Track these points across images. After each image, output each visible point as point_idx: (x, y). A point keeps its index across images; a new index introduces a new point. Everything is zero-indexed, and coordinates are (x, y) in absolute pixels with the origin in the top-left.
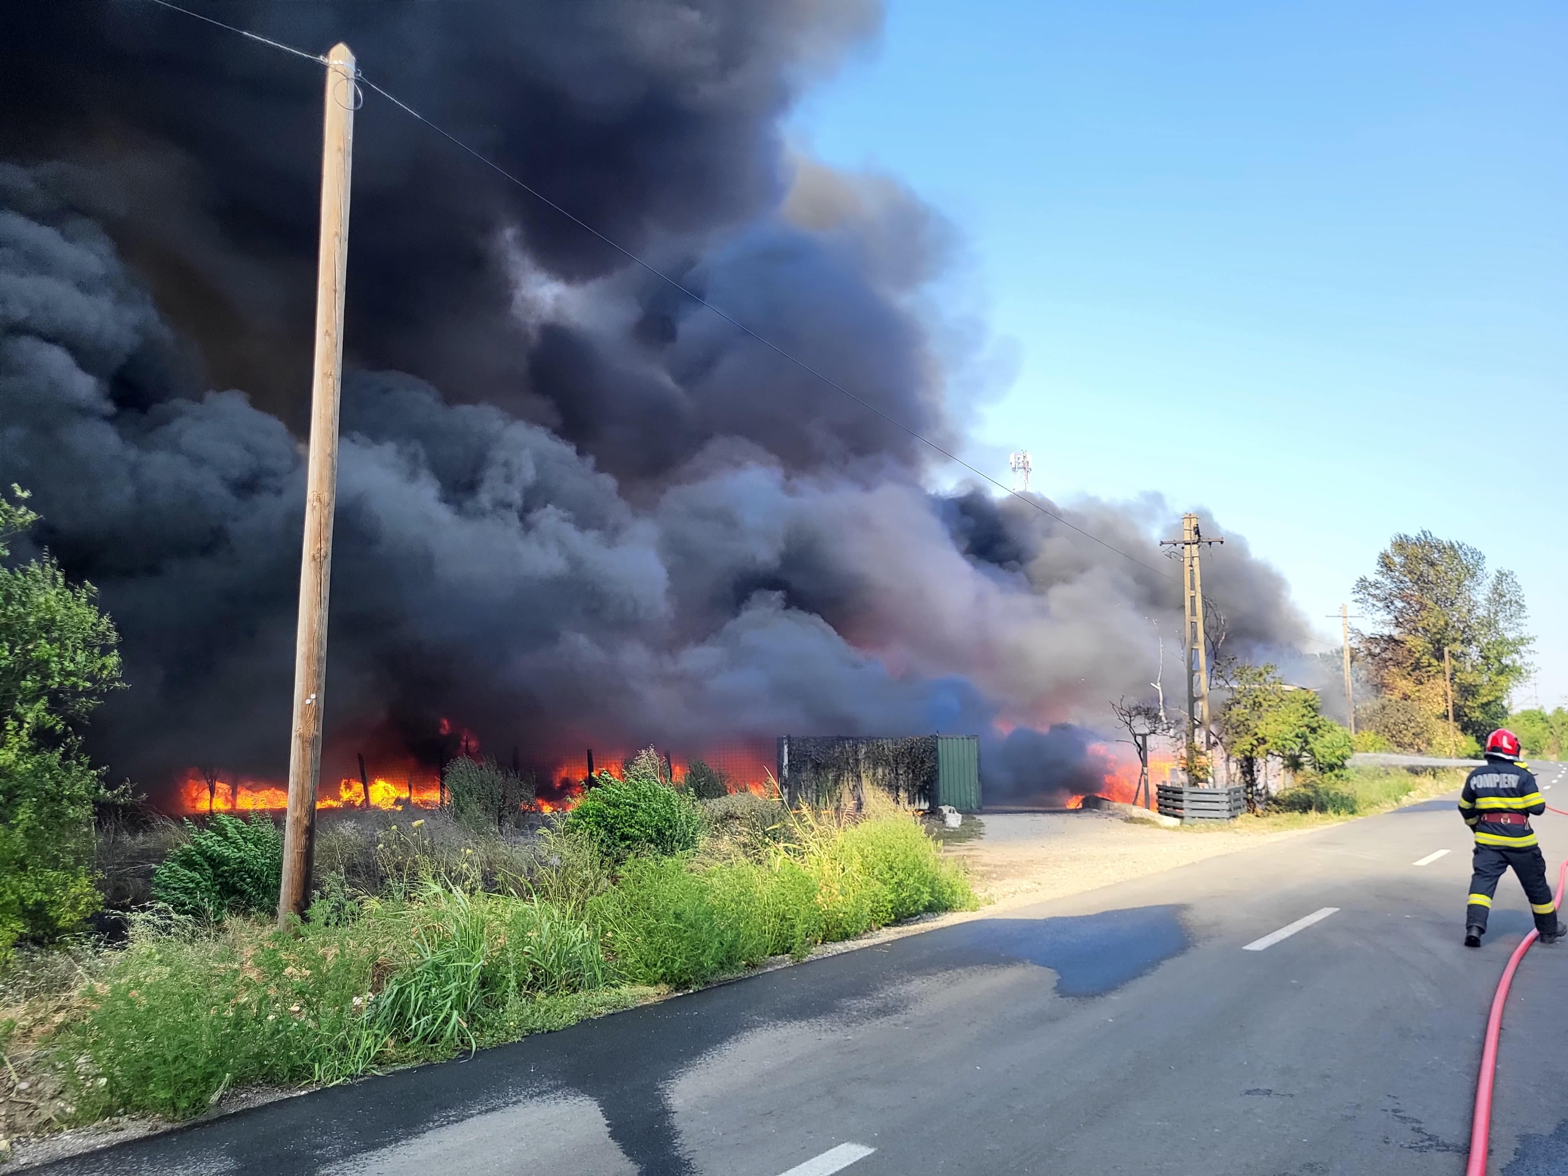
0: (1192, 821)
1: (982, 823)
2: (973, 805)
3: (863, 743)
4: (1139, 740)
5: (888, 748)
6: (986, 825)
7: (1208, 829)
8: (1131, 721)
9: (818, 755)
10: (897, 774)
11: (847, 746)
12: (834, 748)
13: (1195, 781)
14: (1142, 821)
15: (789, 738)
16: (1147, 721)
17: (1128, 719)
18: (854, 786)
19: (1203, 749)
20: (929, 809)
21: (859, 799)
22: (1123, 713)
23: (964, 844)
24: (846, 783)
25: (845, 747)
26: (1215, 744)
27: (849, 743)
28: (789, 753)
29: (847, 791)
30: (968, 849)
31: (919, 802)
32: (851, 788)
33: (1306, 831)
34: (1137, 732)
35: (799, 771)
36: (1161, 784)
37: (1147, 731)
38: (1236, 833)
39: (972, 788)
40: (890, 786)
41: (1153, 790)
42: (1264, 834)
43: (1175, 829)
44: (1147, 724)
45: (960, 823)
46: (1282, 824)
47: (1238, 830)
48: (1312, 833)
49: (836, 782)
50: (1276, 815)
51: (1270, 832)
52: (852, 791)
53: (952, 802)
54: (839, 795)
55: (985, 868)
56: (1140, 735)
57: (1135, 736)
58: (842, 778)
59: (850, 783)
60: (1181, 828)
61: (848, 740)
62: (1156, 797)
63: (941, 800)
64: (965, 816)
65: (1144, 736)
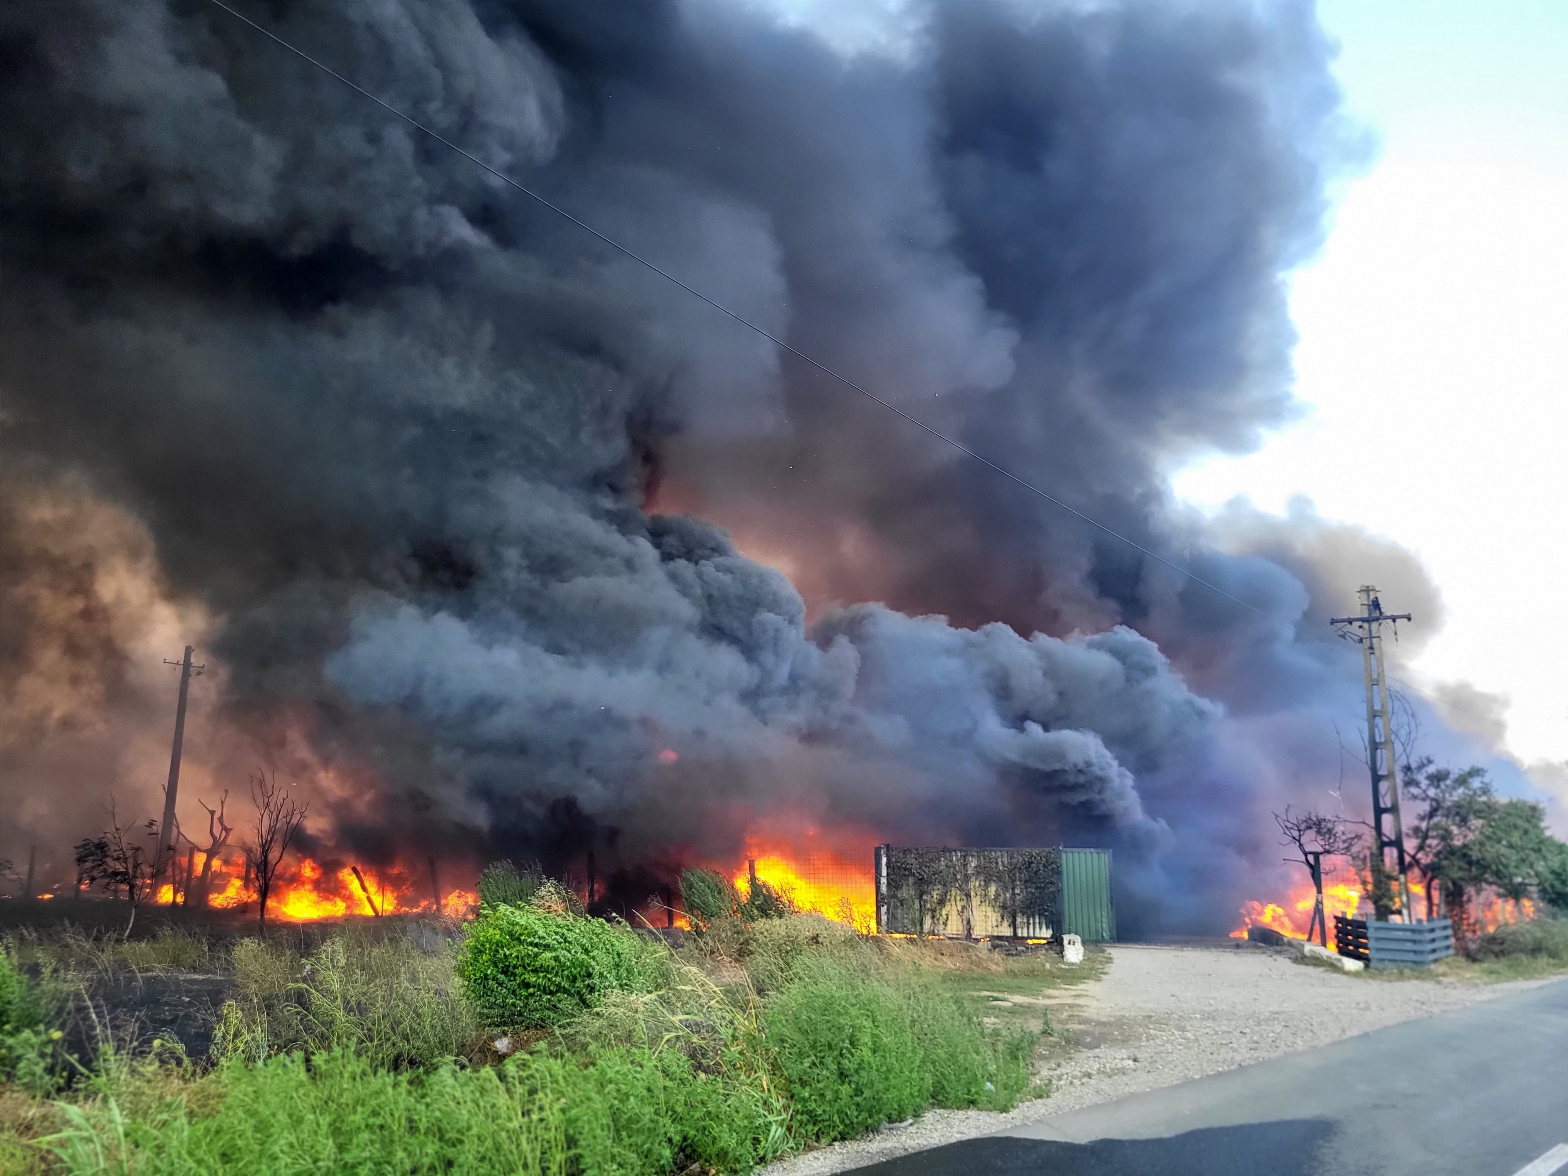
0: (1380, 966)
1: (1111, 958)
2: (1104, 934)
3: (973, 856)
4: (1311, 858)
5: (1002, 862)
6: (1115, 961)
7: (1401, 976)
8: (1300, 836)
9: (920, 868)
10: (1013, 894)
11: (954, 859)
12: (940, 861)
13: (1383, 912)
14: (1317, 961)
15: (888, 846)
16: (1319, 838)
17: (1296, 834)
18: (963, 907)
19: (1395, 873)
20: (1052, 937)
21: (969, 922)
22: (1290, 825)
23: (1075, 987)
24: (953, 903)
25: (951, 861)
26: (1410, 865)
27: (957, 856)
28: (888, 866)
29: (955, 913)
30: (1075, 996)
31: (1040, 928)
32: (960, 909)
33: (1534, 984)
34: (1307, 850)
35: (898, 887)
36: (1340, 915)
37: (1320, 850)
38: (1439, 982)
39: (1103, 913)
40: (1004, 907)
41: (1330, 924)
42: (1476, 985)
43: (1356, 974)
44: (1318, 840)
45: (1081, 958)
46: (1501, 971)
47: (1441, 978)
48: (1540, 988)
49: (942, 902)
50: (1493, 959)
51: (1486, 984)
52: (960, 913)
53: (1080, 929)
54: (945, 917)
55: (1082, 1027)
56: (1311, 853)
57: (1306, 854)
58: (949, 897)
59: (959, 904)
60: (1364, 974)
61: (955, 851)
62: (1334, 931)
63: (1066, 926)
64: (1091, 947)
65: (1317, 855)
